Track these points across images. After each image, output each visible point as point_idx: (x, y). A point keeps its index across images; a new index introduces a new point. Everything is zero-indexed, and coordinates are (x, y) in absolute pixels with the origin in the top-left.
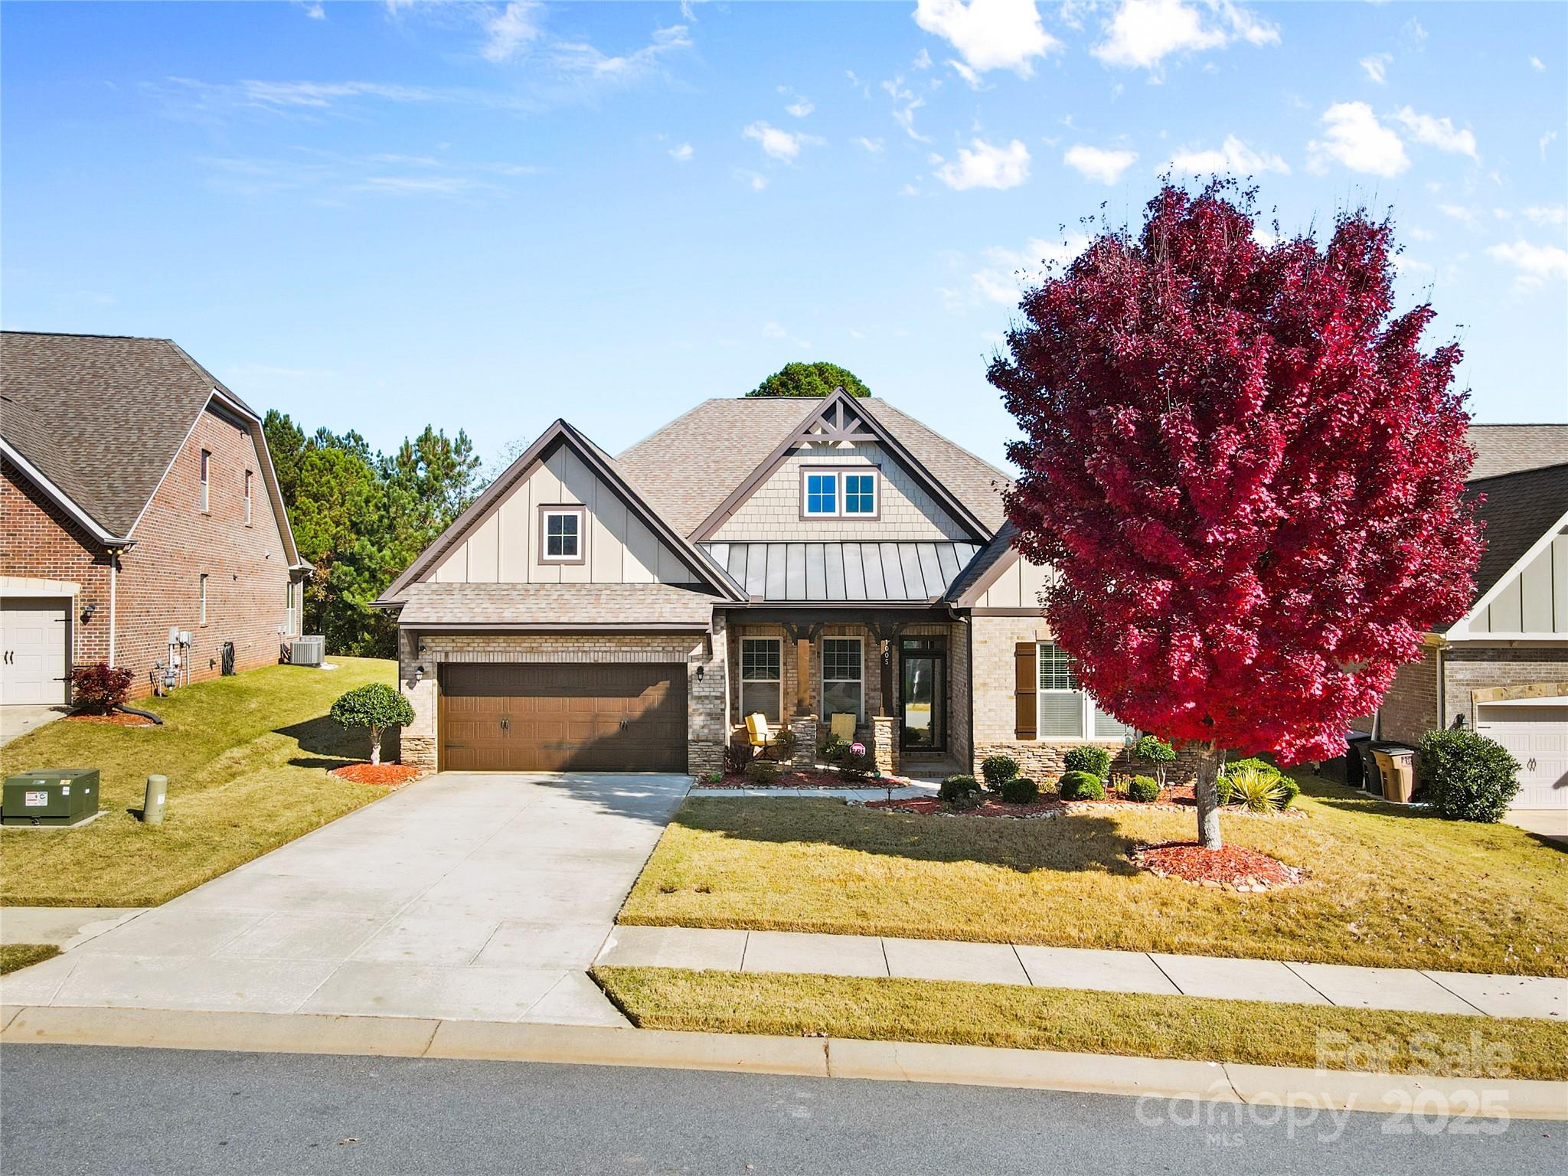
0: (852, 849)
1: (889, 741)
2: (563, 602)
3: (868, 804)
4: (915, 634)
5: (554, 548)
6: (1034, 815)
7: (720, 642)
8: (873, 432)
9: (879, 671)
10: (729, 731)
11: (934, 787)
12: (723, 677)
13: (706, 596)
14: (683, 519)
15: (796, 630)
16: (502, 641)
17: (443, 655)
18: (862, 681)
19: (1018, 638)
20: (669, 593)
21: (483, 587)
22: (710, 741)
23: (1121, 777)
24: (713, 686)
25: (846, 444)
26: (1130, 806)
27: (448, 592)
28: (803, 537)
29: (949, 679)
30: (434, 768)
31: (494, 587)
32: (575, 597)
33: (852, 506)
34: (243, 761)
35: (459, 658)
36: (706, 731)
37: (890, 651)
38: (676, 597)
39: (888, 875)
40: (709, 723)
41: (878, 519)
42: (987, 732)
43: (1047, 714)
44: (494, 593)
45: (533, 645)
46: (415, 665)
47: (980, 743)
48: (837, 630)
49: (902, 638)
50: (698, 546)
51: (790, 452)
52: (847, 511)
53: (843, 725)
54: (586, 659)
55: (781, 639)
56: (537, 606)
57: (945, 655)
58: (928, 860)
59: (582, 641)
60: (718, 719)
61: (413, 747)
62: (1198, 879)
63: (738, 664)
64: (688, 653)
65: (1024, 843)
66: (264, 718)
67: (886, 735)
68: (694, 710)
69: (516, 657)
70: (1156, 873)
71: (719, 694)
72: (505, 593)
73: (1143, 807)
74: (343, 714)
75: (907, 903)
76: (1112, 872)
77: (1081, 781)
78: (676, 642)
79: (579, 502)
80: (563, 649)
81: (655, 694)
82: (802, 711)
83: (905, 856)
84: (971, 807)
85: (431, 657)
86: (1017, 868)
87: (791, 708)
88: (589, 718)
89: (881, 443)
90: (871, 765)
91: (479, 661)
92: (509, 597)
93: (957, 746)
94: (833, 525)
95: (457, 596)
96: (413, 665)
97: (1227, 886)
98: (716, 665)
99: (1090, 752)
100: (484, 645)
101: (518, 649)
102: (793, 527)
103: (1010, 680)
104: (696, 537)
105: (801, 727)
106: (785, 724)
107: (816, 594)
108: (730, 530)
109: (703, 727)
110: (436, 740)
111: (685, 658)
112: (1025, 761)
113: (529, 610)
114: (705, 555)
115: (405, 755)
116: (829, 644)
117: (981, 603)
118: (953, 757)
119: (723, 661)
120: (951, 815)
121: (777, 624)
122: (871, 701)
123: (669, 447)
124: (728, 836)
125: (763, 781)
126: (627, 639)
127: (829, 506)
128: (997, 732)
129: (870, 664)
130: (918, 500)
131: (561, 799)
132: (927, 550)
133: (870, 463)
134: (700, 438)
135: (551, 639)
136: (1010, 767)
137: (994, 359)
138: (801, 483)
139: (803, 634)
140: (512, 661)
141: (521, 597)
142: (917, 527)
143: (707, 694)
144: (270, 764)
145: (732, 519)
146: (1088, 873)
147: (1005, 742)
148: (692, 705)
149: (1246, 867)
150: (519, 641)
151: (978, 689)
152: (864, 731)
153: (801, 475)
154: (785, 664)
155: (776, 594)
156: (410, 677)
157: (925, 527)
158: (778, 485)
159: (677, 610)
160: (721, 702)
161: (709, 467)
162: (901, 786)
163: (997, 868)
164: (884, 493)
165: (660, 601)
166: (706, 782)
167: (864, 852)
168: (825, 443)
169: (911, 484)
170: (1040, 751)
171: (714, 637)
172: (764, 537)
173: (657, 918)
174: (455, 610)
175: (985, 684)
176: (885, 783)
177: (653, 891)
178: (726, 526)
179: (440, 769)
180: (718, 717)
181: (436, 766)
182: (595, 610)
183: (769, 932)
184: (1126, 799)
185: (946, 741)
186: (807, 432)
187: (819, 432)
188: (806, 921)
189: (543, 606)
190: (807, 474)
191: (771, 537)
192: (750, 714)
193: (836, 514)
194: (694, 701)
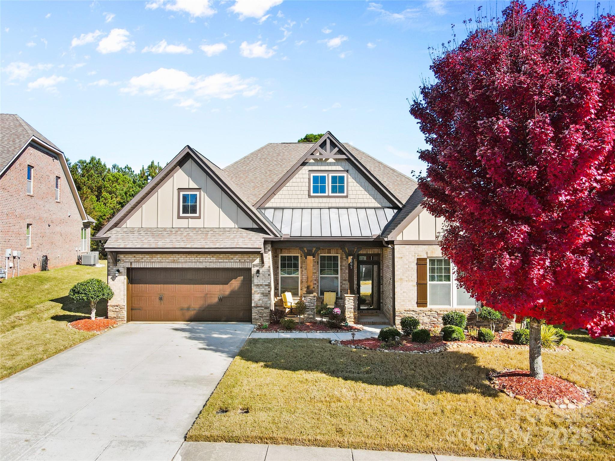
0: (333, 377)
1: (353, 307)
2: (188, 237)
3: (342, 342)
4: (365, 253)
5: (185, 211)
6: (430, 350)
7: (268, 257)
8: (344, 154)
9: (348, 271)
10: (273, 300)
11: (376, 331)
12: (269, 275)
13: (261, 234)
14: (252, 197)
15: (306, 251)
16: (159, 257)
17: (129, 263)
18: (339, 276)
19: (418, 256)
20: (242, 233)
21: (149, 230)
22: (263, 307)
23: (472, 328)
24: (264, 279)
25: (331, 160)
26: (480, 345)
27: (132, 232)
28: (310, 205)
29: (381, 275)
30: (125, 320)
31: (155, 230)
32: (195, 235)
33: (334, 190)
34: (23, 318)
35: (137, 265)
36: (261, 302)
37: (353, 262)
38: (246, 235)
39: (354, 397)
40: (262, 298)
41: (346, 197)
42: (402, 303)
43: (432, 294)
44: (155, 233)
45: (175, 259)
46: (115, 268)
47: (399, 309)
48: (327, 251)
49: (359, 255)
50: (259, 210)
51: (304, 164)
52: (332, 193)
53: (330, 298)
54: (201, 266)
55: (299, 255)
56: (175, 239)
57: (380, 263)
58: (377, 385)
59: (199, 257)
60: (267, 296)
61: (114, 310)
62: (534, 399)
63: (278, 268)
64: (252, 263)
65: (429, 372)
66: (48, 293)
67: (351, 304)
68: (255, 291)
69: (166, 265)
70: (508, 394)
71: (267, 283)
72: (160, 233)
73: (486, 345)
74: (74, 294)
75: (366, 421)
76: (483, 394)
77: (453, 331)
78: (246, 257)
79: (198, 188)
80: (189, 261)
81: (236, 283)
82: (309, 292)
83: (364, 382)
84: (396, 346)
85: (123, 265)
86: (428, 391)
87: (304, 289)
88: (203, 295)
89: (348, 160)
90: (344, 320)
91: (147, 267)
92: (162, 235)
93: (385, 308)
94: (325, 200)
95: (136, 234)
96: (114, 269)
97: (553, 404)
98: (266, 269)
99: (456, 315)
100: (150, 259)
101: (167, 261)
102: (305, 201)
103: (414, 277)
104: (258, 205)
105: (309, 300)
106: (301, 297)
107: (316, 233)
108: (274, 202)
109: (259, 300)
110: (126, 306)
111: (250, 265)
112: (422, 318)
113: (171, 241)
114: (262, 214)
115: (110, 314)
116: (323, 258)
117: (399, 238)
118: (383, 313)
119: (269, 267)
120: (386, 351)
121: (297, 248)
122: (343, 286)
123: (248, 164)
124: (266, 366)
125: (289, 327)
126: (222, 256)
127: (323, 190)
128: (407, 303)
129: (343, 268)
130: (367, 187)
131: (185, 339)
132: (371, 212)
133: (343, 170)
134: (263, 160)
135: (184, 256)
136: (415, 323)
137: (414, 101)
138: (309, 179)
139: (310, 253)
140: (164, 267)
141: (168, 235)
142: (366, 201)
143: (262, 283)
144: (39, 320)
145: (276, 197)
146: (470, 394)
147: (412, 309)
148: (254, 289)
149: (561, 391)
150: (168, 257)
151: (398, 281)
152: (340, 302)
153: (309, 175)
154: (301, 268)
155: (296, 233)
156: (113, 275)
157: (370, 201)
158: (298, 180)
159: (246, 241)
160: (269, 288)
161: (266, 173)
162: (359, 330)
163: (417, 391)
164: (350, 184)
165: (238, 237)
166: (260, 328)
167: (340, 379)
168: (321, 159)
169: (363, 180)
170: (429, 313)
171: (265, 255)
172: (291, 205)
173: (211, 436)
174: (134, 241)
175: (401, 279)
176: (350, 329)
177: (215, 412)
178: (272, 200)
179: (128, 320)
180: (267, 295)
181: (126, 319)
182: (205, 241)
183: (281, 445)
184: (477, 340)
185: (380, 305)
186: (312, 154)
187: (318, 154)
188: (304, 437)
189: (179, 239)
190: (312, 175)
191: (295, 205)
192: (283, 292)
193: (326, 194)
194: (255, 287)
